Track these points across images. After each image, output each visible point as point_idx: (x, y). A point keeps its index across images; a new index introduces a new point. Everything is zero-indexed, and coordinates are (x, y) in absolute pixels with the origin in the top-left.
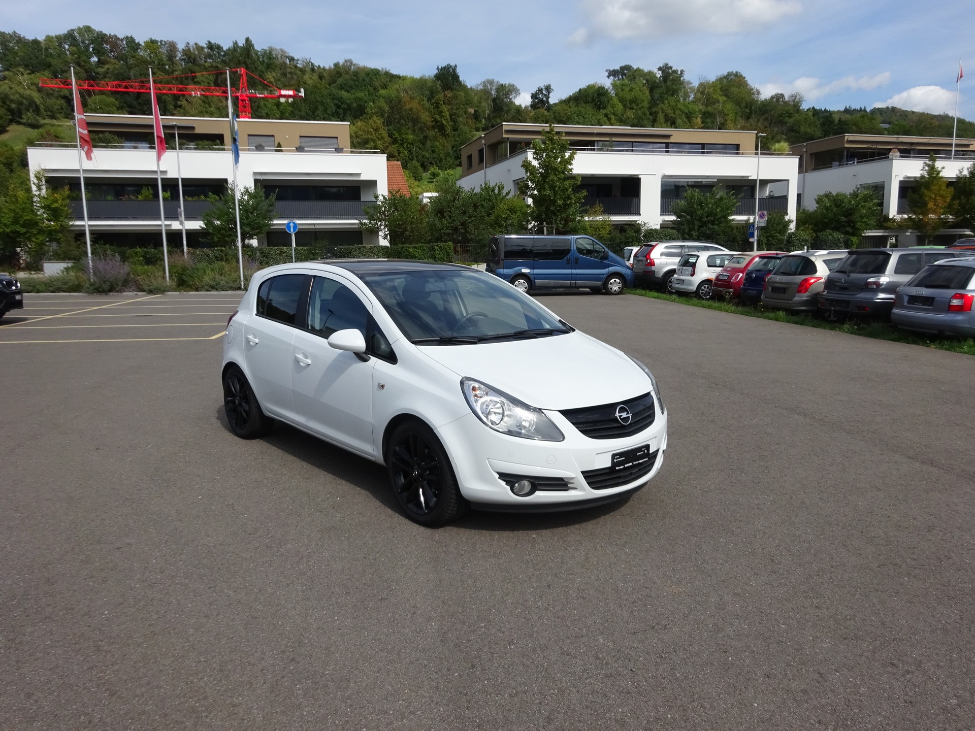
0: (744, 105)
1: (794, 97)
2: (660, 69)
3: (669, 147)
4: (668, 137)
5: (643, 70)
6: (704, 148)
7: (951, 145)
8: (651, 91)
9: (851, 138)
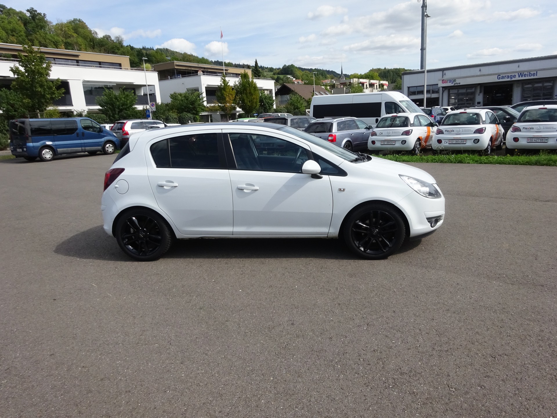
0: (89, 40)
1: (118, 38)
2: (28, 11)
3: (78, 62)
4: (77, 56)
5: (15, 10)
6: (100, 64)
7: (223, 70)
8: (25, 24)
9: (177, 64)
